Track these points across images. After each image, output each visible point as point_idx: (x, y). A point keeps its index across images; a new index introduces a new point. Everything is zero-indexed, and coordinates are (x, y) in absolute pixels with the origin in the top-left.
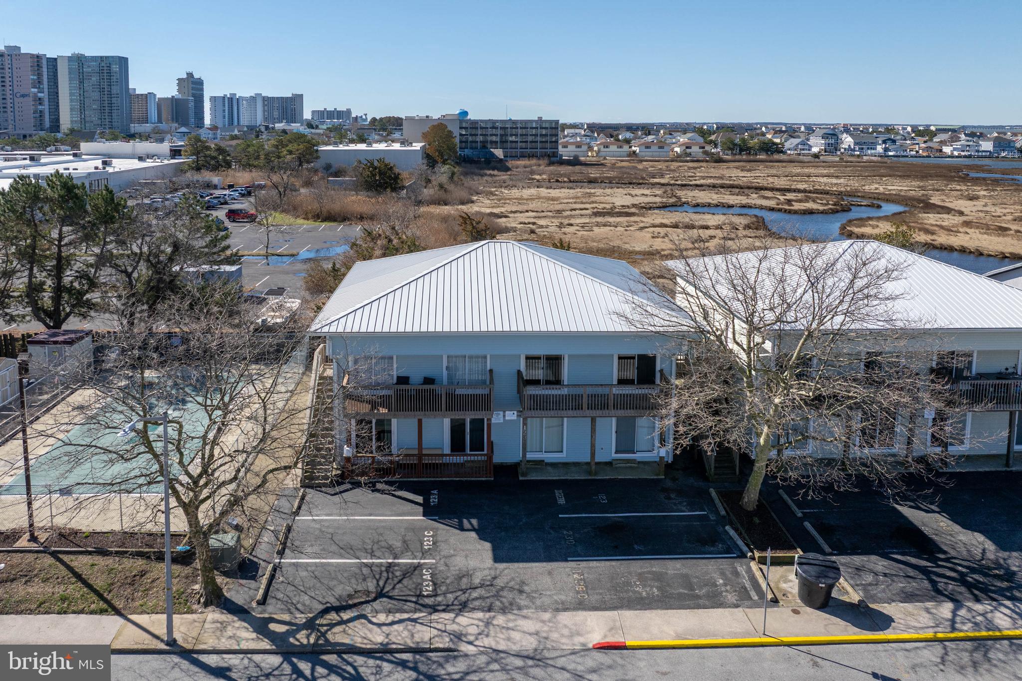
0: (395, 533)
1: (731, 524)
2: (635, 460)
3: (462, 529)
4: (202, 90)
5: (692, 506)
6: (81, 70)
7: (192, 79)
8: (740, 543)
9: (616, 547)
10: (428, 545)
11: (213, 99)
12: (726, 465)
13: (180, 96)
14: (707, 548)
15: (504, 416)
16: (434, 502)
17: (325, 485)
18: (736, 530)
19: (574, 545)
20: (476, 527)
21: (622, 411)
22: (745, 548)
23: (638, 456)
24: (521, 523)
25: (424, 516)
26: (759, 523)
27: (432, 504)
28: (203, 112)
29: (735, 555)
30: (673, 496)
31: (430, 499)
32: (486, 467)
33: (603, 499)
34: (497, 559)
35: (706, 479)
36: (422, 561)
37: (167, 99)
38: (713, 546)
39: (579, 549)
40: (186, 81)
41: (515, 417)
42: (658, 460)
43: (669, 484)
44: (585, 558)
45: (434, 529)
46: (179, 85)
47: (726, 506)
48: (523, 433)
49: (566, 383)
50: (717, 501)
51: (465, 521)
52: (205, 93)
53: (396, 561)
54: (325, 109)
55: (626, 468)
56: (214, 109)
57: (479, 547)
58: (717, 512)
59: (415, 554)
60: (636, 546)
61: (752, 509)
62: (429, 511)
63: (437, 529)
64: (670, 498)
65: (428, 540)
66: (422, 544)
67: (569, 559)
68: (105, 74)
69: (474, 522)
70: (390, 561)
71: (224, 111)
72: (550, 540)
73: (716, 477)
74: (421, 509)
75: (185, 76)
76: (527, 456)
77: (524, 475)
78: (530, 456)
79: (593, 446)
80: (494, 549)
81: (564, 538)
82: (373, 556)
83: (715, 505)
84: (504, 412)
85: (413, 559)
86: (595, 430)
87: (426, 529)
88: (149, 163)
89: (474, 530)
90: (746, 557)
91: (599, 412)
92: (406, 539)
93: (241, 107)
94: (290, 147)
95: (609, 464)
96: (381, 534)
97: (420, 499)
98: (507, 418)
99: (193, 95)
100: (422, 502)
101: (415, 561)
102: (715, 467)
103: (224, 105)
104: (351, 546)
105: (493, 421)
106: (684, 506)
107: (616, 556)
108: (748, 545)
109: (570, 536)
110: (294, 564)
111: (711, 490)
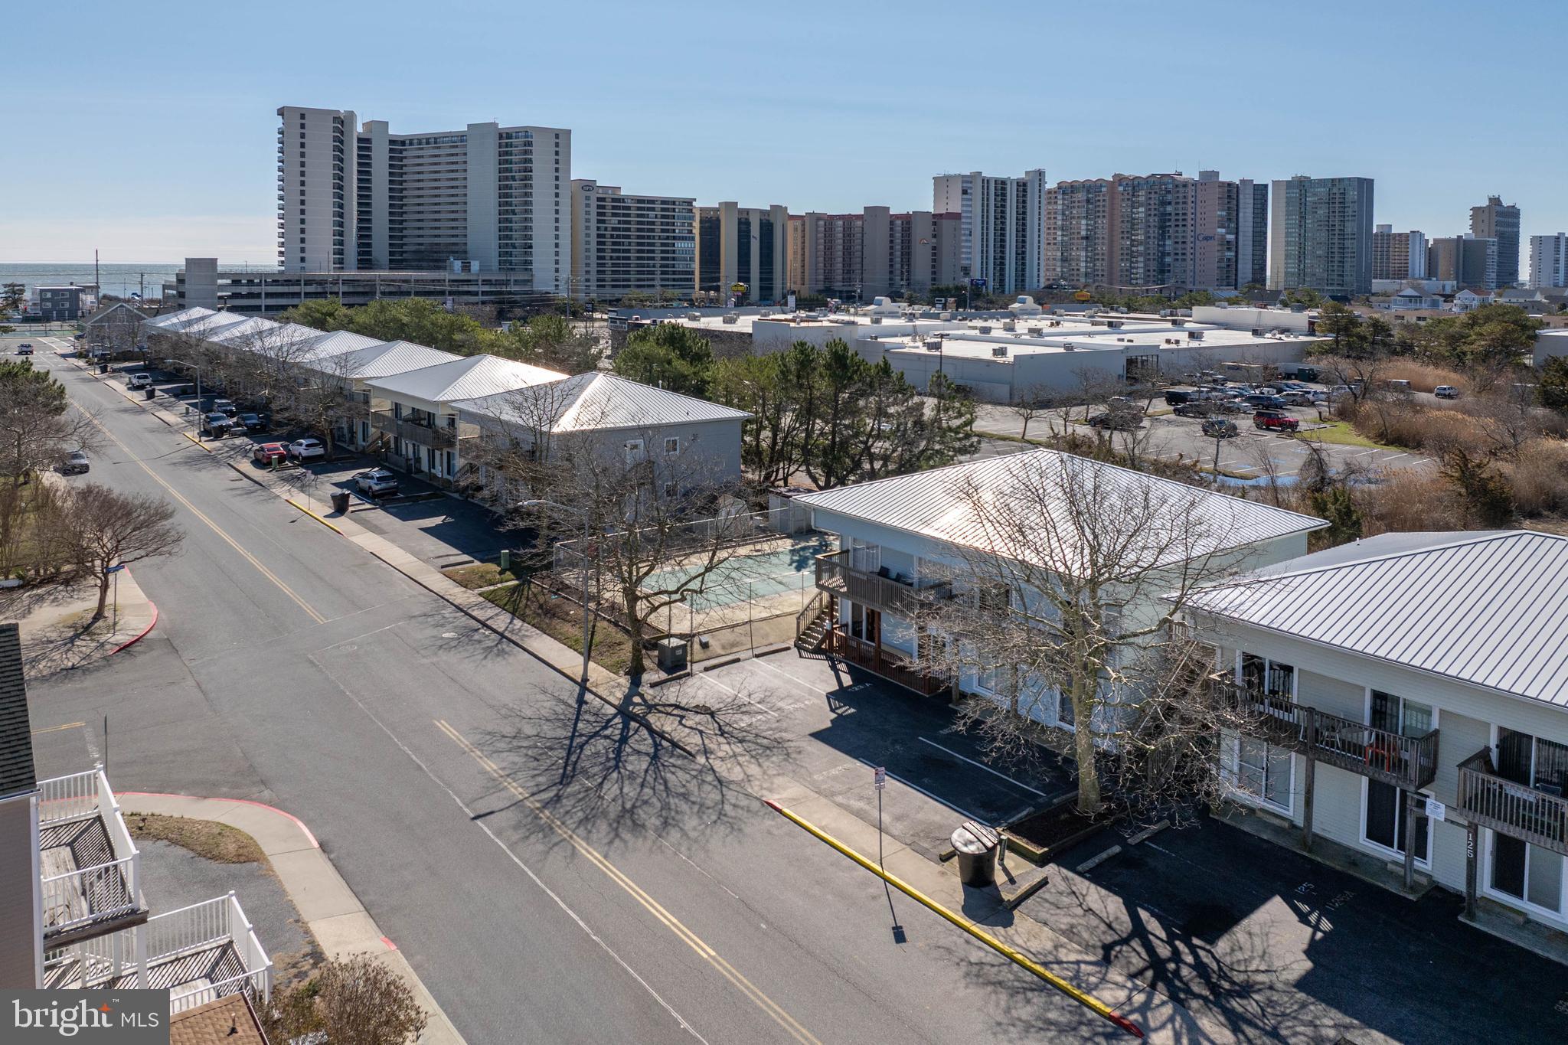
4: (1517, 225)
5: (1046, 787)
6: (1303, 200)
7: (1498, 208)
9: (910, 771)
11: (1537, 241)
13: (1473, 237)
16: (854, 690)
19: (884, 755)
20: (846, 714)
25: (828, 693)
27: (850, 690)
28: (1516, 263)
36: (770, 712)
37: (1449, 241)
38: (988, 811)
39: (882, 758)
40: (1488, 211)
46: (1473, 217)
51: (846, 707)
52: (1521, 231)
53: (756, 704)
56: (1537, 258)
60: (926, 779)
62: (838, 692)
68: (1337, 205)
69: (851, 711)
70: (753, 702)
71: (1557, 260)
74: (835, 689)
75: (1485, 203)
81: (888, 748)
88: (1268, 339)
89: (840, 714)
97: (848, 684)
99: (1500, 235)
100: (845, 686)
101: (767, 709)
103: (1558, 251)
106: (1039, 783)
107: (896, 775)
109: (895, 750)
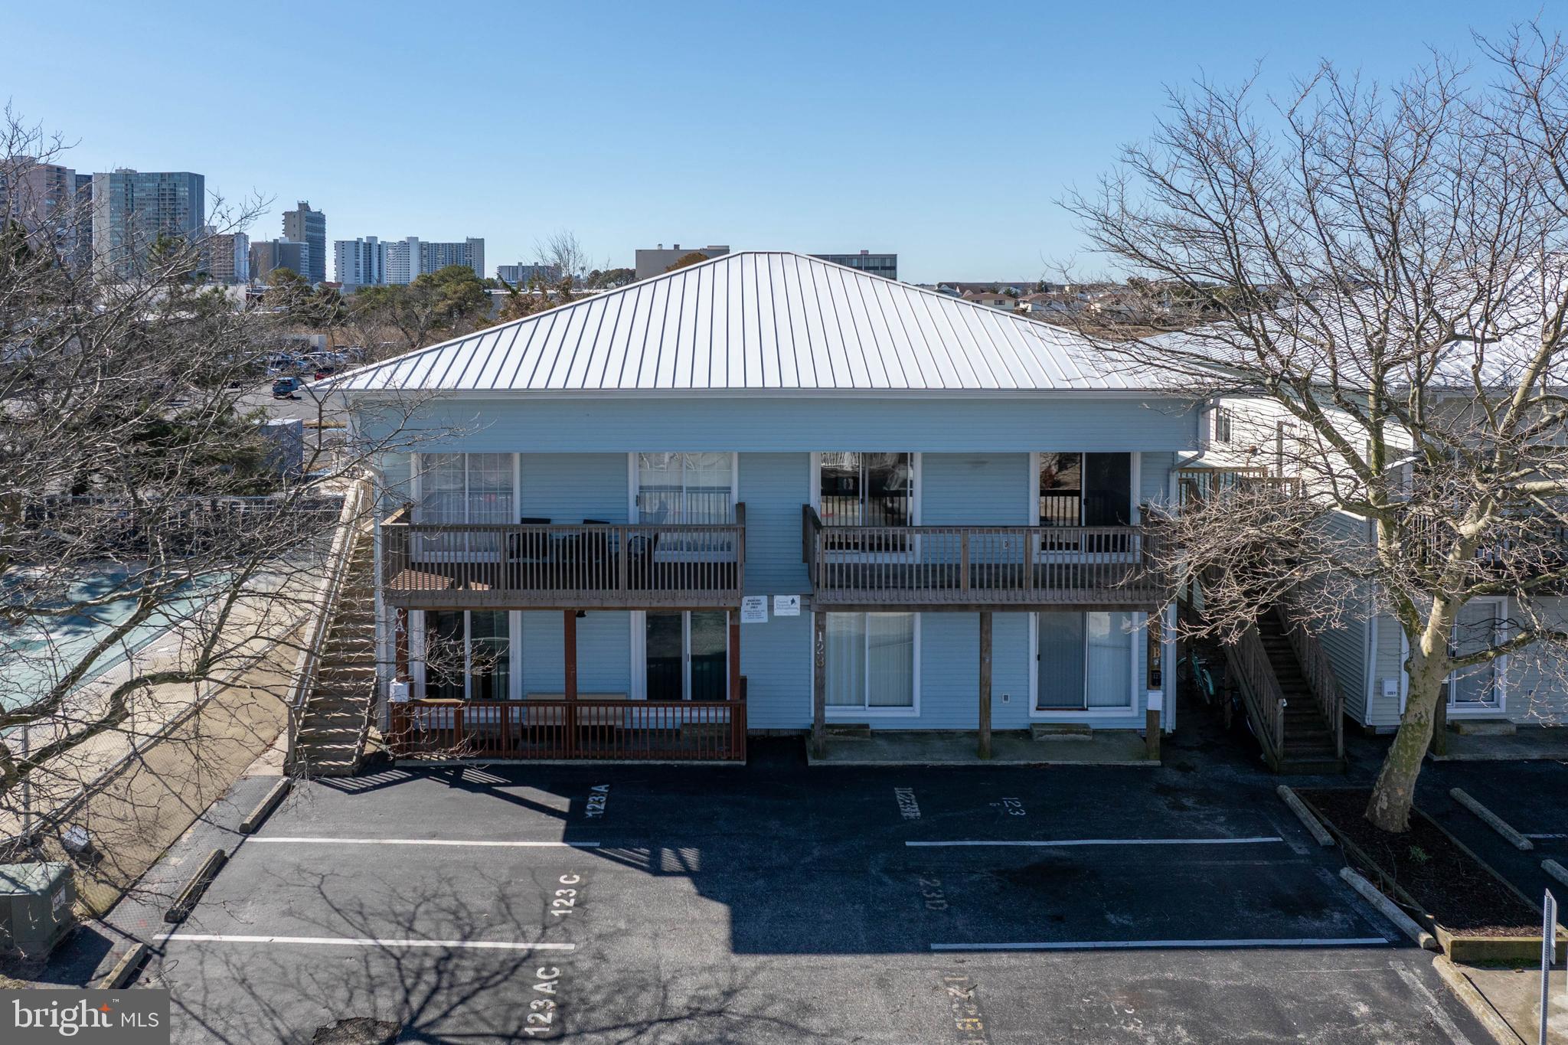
0: (483, 876)
1: (1355, 865)
2: (1086, 726)
3: (656, 869)
4: (323, 231)
5: (1241, 824)
6: (130, 196)
7: (307, 213)
8: (1389, 908)
9: (1059, 918)
10: (562, 907)
11: (341, 246)
12: (1310, 733)
13: (287, 241)
14: (1303, 922)
15: (771, 607)
16: (594, 809)
17: (340, 773)
18: (1372, 878)
19: (948, 912)
20: (694, 867)
21: (1057, 593)
22: (1407, 923)
23: (1093, 716)
24: (808, 859)
25: (564, 840)
26: (1428, 863)
27: (590, 814)
28: (323, 267)
29: (1384, 941)
30: (1189, 802)
31: (587, 803)
32: (728, 738)
33: (1015, 807)
34: (740, 943)
35: (1265, 768)
36: (539, 946)
37: (266, 244)
38: (1319, 916)
39: (960, 922)
40: (298, 216)
41: (795, 611)
42: (1142, 725)
43: (1173, 777)
44: (976, 946)
45: (585, 869)
46: (285, 222)
47: (1327, 821)
48: (817, 648)
49: (917, 522)
50: (1303, 812)
51: (667, 854)
52: (327, 235)
53: (469, 944)
54: (520, 264)
55: (1066, 742)
56: (340, 261)
57: (696, 913)
58: (1308, 836)
59: (525, 928)
60: (1110, 917)
61: (1400, 830)
62: (578, 829)
63: (593, 870)
64: (1183, 808)
65: (563, 896)
66: (547, 905)
67: (934, 946)
68: (167, 202)
69: (691, 855)
70: (451, 944)
71: (357, 264)
72: (883, 900)
73: (1290, 761)
74: (560, 825)
75: (296, 209)
76: (827, 714)
77: (817, 755)
78: (832, 714)
79: (985, 684)
80: (735, 920)
81: (919, 894)
82: (410, 930)
83: (1299, 822)
84: (771, 598)
85: (516, 940)
86: (989, 645)
87: (565, 869)
89: (687, 872)
90: (1416, 945)
91: (999, 596)
92: (509, 891)
93: (385, 259)
94: (443, 289)
95: (1026, 734)
96: (449, 881)
97: (562, 803)
98: (777, 613)
99: (309, 239)
100: (566, 809)
101: (521, 946)
102: (1286, 739)
103: (357, 256)
104: (361, 905)
105: (745, 619)
106: (1221, 824)
107: (1062, 940)
108: (1412, 914)
109: (935, 890)
110: (198, 946)
111: (1284, 789)
